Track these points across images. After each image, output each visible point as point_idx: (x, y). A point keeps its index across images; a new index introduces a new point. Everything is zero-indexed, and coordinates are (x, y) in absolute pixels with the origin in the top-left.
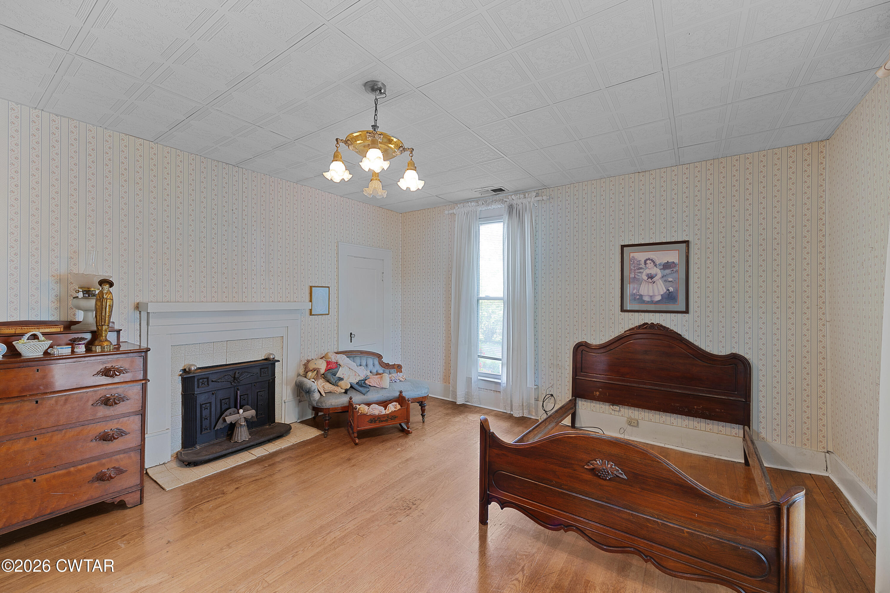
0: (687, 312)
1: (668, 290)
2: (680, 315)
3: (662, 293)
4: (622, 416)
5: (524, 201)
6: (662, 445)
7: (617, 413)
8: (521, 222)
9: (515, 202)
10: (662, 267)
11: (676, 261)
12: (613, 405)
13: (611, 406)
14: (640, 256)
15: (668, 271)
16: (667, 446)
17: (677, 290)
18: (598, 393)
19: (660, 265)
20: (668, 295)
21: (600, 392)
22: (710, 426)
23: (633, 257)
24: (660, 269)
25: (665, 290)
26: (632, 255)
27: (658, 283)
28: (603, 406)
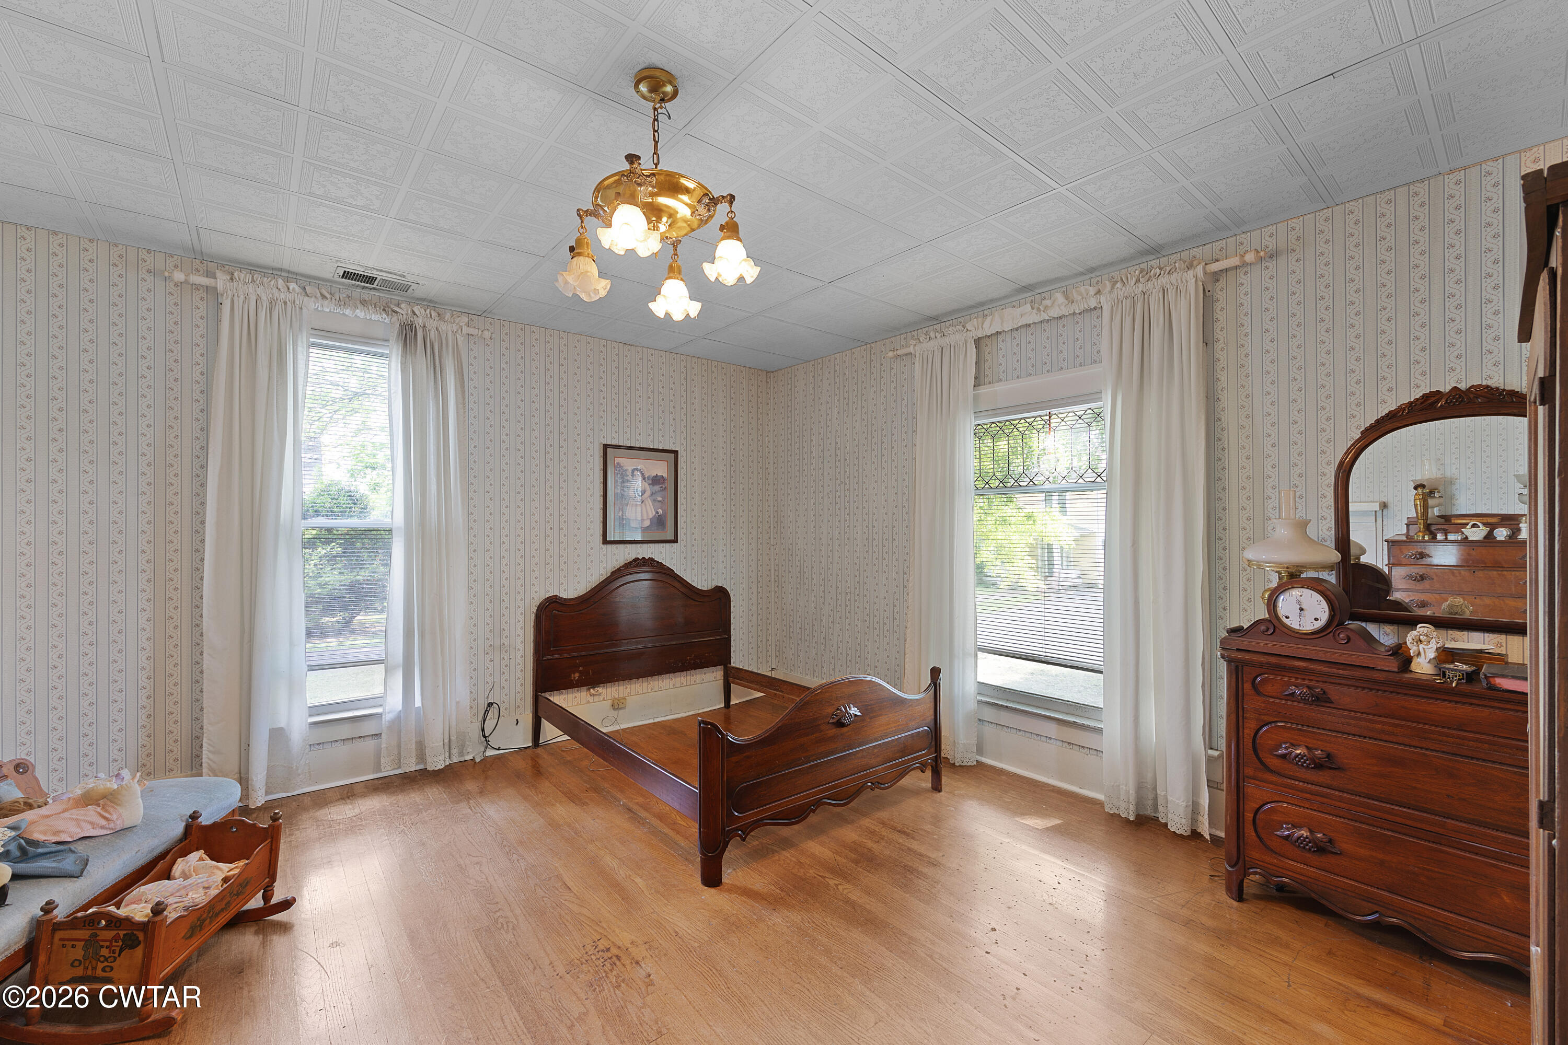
0: (675, 541)
1: (657, 513)
2: (668, 545)
3: (651, 516)
4: (604, 700)
5: (443, 327)
6: (652, 721)
7: (596, 698)
8: (437, 369)
9: (419, 322)
10: (650, 482)
11: (665, 475)
12: (593, 688)
13: (592, 690)
14: (628, 464)
15: (657, 488)
16: (657, 720)
17: (665, 513)
18: (577, 675)
19: (649, 477)
20: (658, 519)
21: (580, 672)
22: (694, 678)
23: (618, 463)
24: (649, 484)
25: (654, 513)
26: (617, 460)
27: (647, 503)
28: (577, 695)
